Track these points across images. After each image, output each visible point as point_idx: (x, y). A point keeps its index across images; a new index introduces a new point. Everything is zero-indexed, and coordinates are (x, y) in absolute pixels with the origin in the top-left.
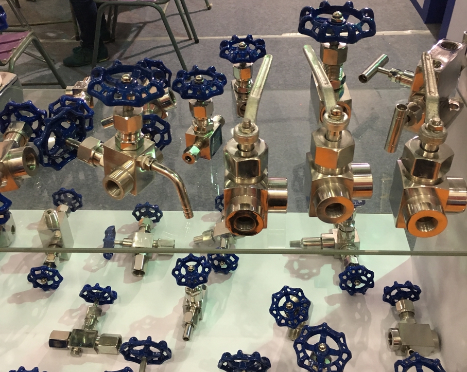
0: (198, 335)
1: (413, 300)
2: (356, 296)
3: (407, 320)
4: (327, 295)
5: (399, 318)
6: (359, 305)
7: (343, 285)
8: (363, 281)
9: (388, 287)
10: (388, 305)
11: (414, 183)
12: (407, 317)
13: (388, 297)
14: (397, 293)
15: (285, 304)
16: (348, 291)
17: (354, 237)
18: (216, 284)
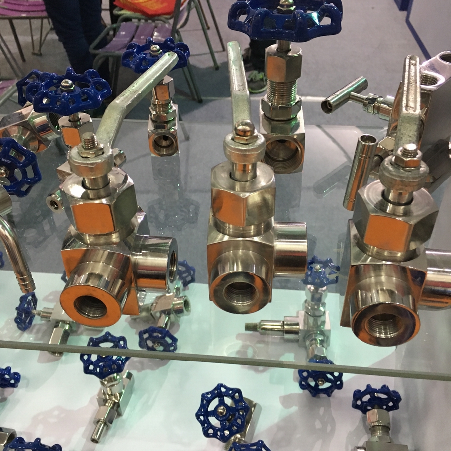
0: (113, 435)
1: (389, 409)
2: (319, 397)
3: (379, 437)
4: (283, 394)
5: (370, 432)
6: (322, 411)
7: (303, 383)
8: (328, 380)
9: (359, 391)
10: (359, 413)
11: (370, 258)
12: (379, 433)
13: (359, 403)
14: (370, 399)
15: (217, 408)
16: (310, 392)
17: (324, 323)
18: (148, 371)
